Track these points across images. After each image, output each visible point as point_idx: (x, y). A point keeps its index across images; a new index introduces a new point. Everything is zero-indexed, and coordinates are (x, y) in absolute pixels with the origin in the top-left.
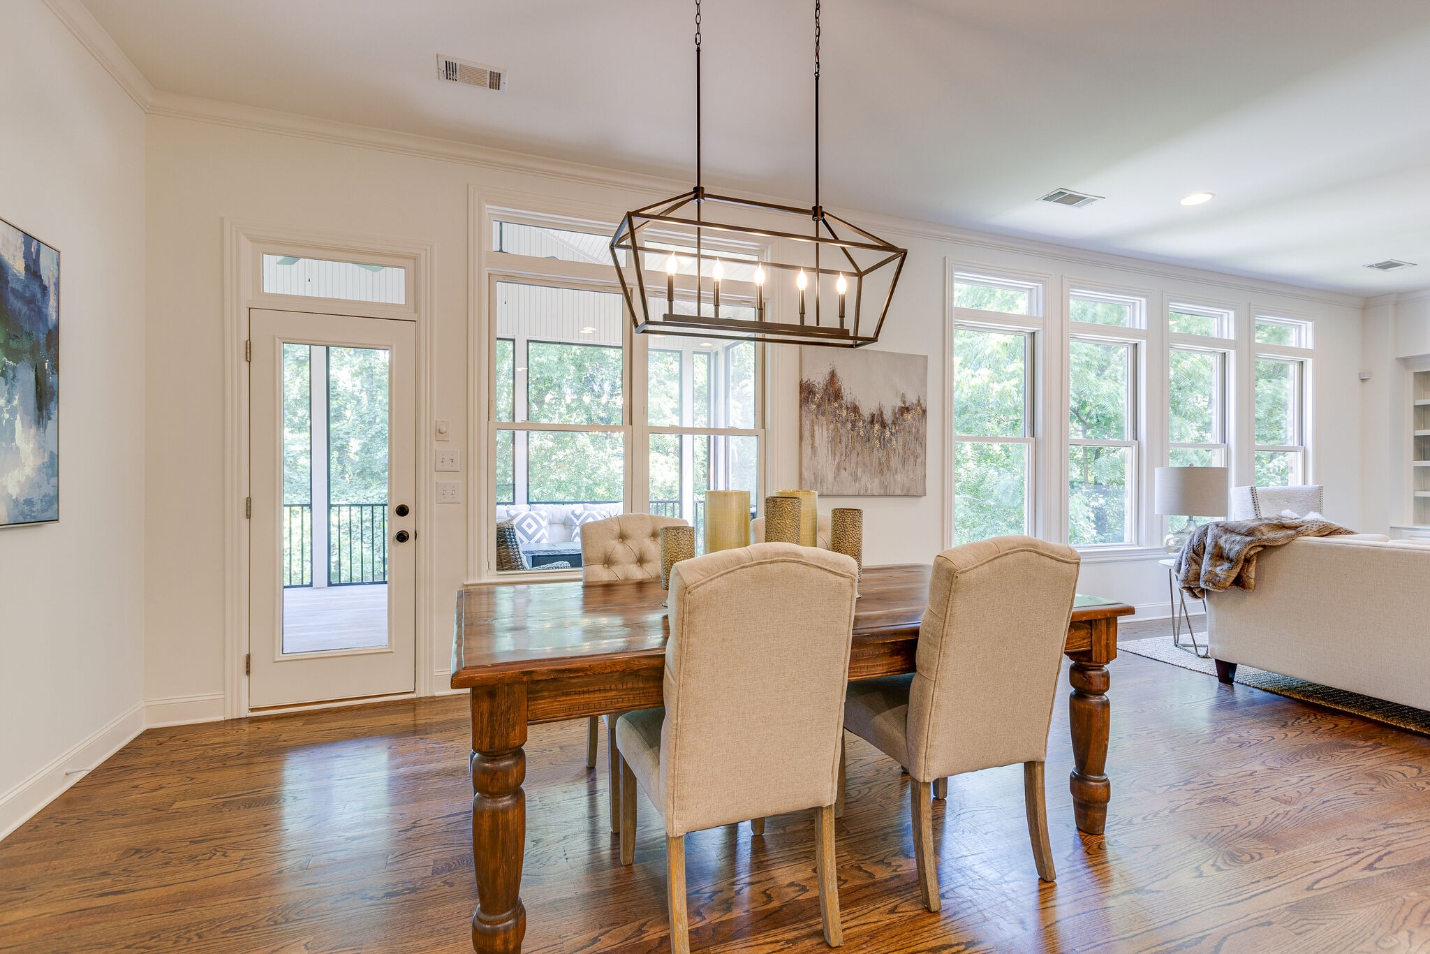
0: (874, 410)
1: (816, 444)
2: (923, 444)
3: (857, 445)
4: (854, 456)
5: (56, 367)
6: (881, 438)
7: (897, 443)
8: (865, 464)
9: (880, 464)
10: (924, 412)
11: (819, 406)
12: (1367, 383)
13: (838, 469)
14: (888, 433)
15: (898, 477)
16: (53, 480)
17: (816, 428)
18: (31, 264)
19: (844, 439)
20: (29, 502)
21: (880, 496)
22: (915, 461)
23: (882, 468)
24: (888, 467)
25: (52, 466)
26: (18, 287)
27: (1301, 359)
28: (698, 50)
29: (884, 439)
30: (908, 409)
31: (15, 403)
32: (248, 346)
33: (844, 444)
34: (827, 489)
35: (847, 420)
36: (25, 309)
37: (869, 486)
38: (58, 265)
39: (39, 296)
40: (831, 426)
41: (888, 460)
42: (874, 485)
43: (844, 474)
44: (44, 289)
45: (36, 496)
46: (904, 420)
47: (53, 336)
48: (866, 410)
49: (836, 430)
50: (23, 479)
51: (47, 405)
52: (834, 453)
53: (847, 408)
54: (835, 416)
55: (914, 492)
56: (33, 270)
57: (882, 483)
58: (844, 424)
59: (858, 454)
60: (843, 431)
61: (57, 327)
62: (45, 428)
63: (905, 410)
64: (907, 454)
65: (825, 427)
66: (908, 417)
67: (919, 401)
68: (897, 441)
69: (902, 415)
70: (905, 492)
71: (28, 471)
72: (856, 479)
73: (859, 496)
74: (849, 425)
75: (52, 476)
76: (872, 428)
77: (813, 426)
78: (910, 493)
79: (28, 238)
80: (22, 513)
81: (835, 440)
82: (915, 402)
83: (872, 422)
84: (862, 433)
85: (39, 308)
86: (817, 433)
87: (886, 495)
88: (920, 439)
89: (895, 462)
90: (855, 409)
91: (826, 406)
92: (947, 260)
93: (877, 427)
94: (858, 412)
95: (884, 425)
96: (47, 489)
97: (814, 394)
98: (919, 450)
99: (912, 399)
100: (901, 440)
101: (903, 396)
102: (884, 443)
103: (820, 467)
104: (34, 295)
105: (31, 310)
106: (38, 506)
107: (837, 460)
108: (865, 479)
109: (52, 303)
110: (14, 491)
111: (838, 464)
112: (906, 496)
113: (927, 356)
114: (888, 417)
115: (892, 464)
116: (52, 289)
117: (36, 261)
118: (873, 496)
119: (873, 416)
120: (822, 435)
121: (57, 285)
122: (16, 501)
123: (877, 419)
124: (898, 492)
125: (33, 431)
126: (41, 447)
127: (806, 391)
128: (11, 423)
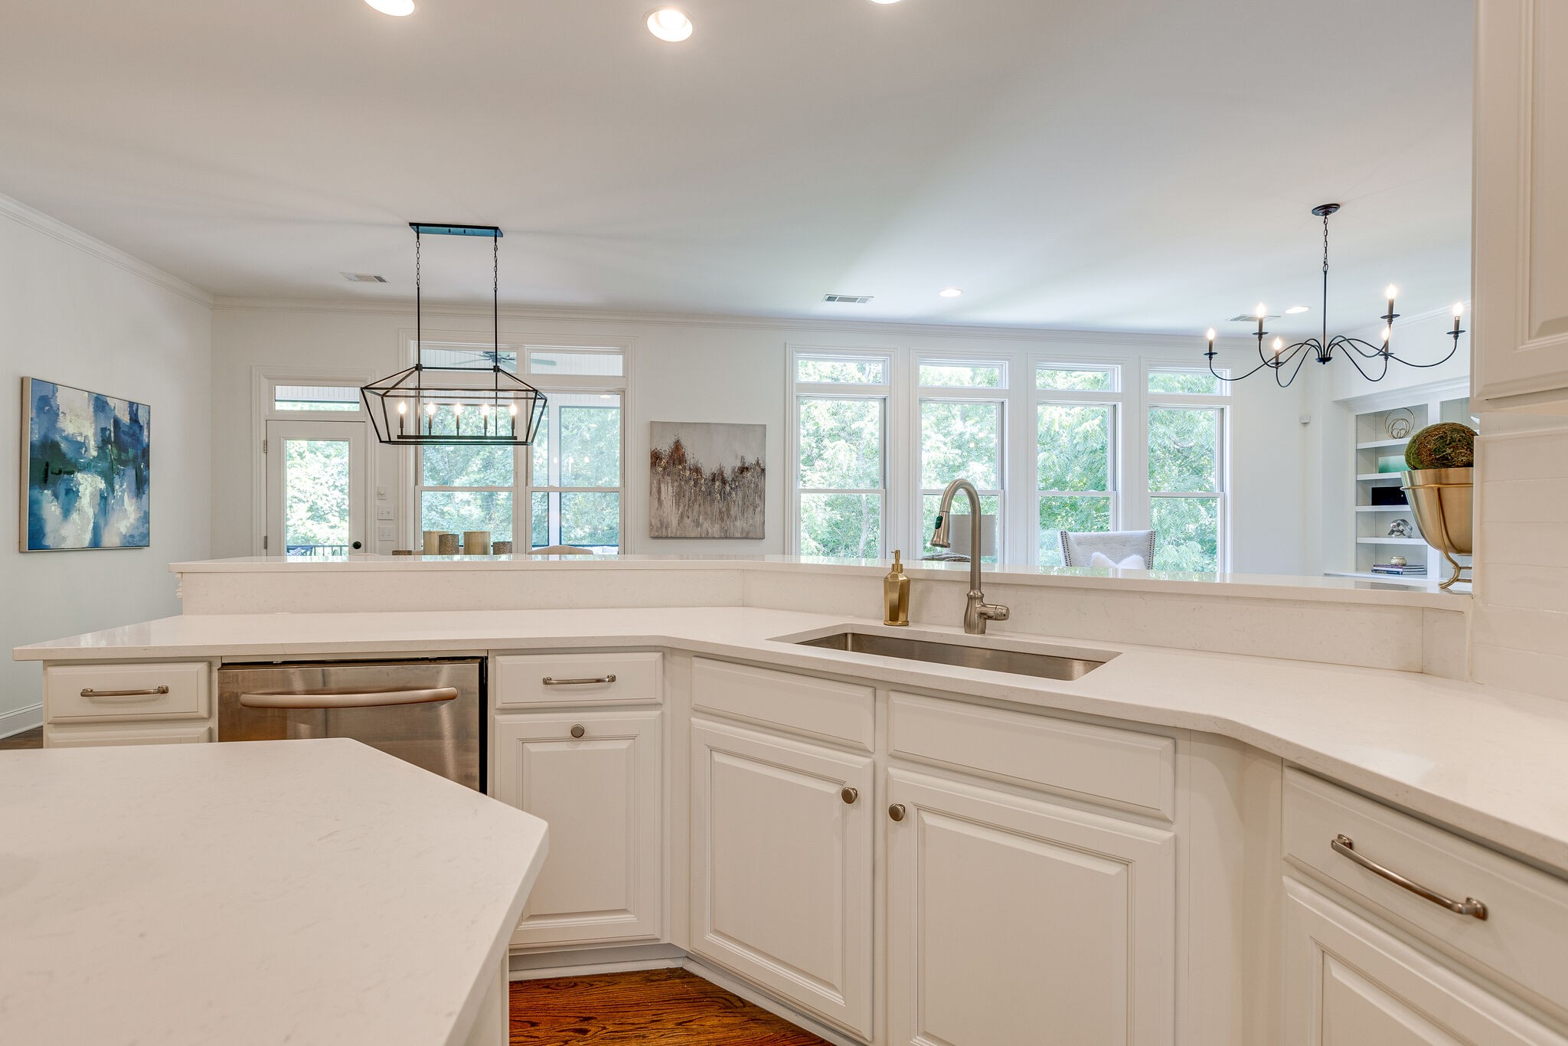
0: (715, 469)
1: (662, 498)
2: (762, 497)
3: (699, 498)
4: (696, 507)
5: (148, 466)
6: (722, 492)
7: (737, 496)
8: (706, 513)
9: (720, 512)
10: (763, 470)
11: (665, 469)
12: (1309, 426)
13: (682, 517)
14: (728, 488)
15: (738, 524)
16: (146, 525)
17: (662, 486)
18: (133, 416)
19: (687, 494)
20: (132, 536)
21: (720, 538)
22: (754, 510)
23: (723, 516)
24: (729, 515)
25: (146, 518)
26: (126, 429)
27: (1222, 406)
28: (418, 288)
29: (724, 493)
30: (747, 469)
31: (124, 487)
32: (266, 443)
33: (687, 498)
34: (672, 532)
35: (690, 479)
36: (129, 440)
37: (710, 530)
38: (149, 413)
39: (138, 432)
40: (676, 484)
41: (728, 510)
42: (715, 529)
43: (687, 521)
44: (141, 427)
45: (136, 533)
46: (743, 477)
47: (145, 452)
48: (708, 469)
49: (680, 486)
50: (128, 525)
51: (143, 487)
52: (678, 504)
53: (690, 469)
54: (679, 475)
55: (754, 534)
56: (134, 419)
57: (722, 528)
58: (687, 482)
59: (700, 505)
60: (686, 488)
61: (148, 446)
62: (141, 499)
63: (743, 469)
64: (746, 504)
65: (670, 484)
66: (748, 475)
67: (758, 462)
68: (736, 494)
69: (741, 473)
70: (744, 535)
71: (132, 520)
72: (698, 524)
73: (701, 538)
74: (692, 483)
75: (146, 523)
76: (713, 485)
77: (660, 484)
78: (750, 535)
79: (131, 404)
80: (128, 542)
81: (679, 495)
82: (754, 462)
83: (713, 480)
84: (703, 488)
85: (138, 437)
86: (663, 489)
87: (726, 538)
88: (760, 493)
89: (734, 511)
90: (697, 470)
91: (671, 468)
92: (787, 346)
93: (717, 483)
94: (701, 473)
95: (724, 482)
96: (143, 530)
97: (661, 459)
98: (757, 501)
99: (750, 460)
100: (740, 494)
101: (742, 458)
102: (724, 496)
103: (665, 515)
104: (135, 432)
105: (133, 439)
106: (137, 538)
107: (681, 510)
108: (706, 525)
109: (145, 433)
110: (124, 530)
111: (682, 513)
112: (746, 538)
113: (765, 426)
114: (728, 474)
115: (732, 513)
116: (145, 426)
117: (136, 415)
118: (714, 538)
119: (714, 475)
120: (668, 491)
121: (148, 424)
122: (125, 536)
123: (718, 477)
124: (738, 535)
125: (134, 500)
126: (139, 508)
127: (656, 457)
128: (122, 498)
